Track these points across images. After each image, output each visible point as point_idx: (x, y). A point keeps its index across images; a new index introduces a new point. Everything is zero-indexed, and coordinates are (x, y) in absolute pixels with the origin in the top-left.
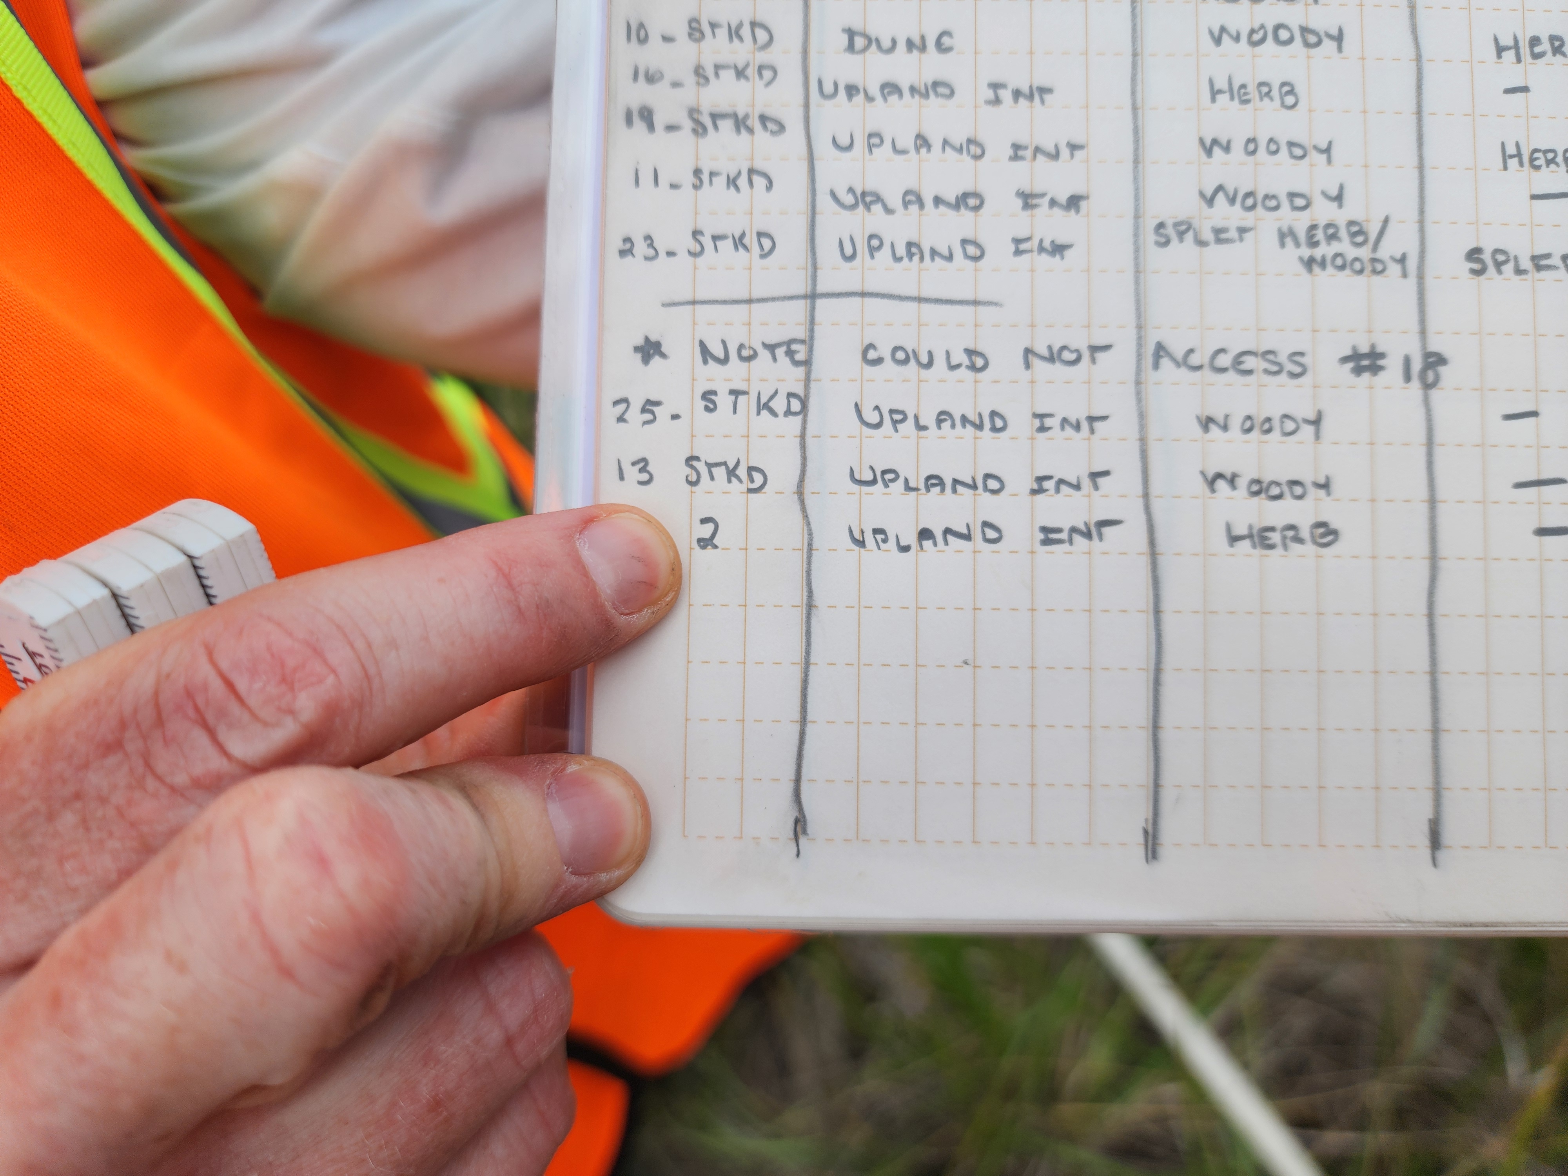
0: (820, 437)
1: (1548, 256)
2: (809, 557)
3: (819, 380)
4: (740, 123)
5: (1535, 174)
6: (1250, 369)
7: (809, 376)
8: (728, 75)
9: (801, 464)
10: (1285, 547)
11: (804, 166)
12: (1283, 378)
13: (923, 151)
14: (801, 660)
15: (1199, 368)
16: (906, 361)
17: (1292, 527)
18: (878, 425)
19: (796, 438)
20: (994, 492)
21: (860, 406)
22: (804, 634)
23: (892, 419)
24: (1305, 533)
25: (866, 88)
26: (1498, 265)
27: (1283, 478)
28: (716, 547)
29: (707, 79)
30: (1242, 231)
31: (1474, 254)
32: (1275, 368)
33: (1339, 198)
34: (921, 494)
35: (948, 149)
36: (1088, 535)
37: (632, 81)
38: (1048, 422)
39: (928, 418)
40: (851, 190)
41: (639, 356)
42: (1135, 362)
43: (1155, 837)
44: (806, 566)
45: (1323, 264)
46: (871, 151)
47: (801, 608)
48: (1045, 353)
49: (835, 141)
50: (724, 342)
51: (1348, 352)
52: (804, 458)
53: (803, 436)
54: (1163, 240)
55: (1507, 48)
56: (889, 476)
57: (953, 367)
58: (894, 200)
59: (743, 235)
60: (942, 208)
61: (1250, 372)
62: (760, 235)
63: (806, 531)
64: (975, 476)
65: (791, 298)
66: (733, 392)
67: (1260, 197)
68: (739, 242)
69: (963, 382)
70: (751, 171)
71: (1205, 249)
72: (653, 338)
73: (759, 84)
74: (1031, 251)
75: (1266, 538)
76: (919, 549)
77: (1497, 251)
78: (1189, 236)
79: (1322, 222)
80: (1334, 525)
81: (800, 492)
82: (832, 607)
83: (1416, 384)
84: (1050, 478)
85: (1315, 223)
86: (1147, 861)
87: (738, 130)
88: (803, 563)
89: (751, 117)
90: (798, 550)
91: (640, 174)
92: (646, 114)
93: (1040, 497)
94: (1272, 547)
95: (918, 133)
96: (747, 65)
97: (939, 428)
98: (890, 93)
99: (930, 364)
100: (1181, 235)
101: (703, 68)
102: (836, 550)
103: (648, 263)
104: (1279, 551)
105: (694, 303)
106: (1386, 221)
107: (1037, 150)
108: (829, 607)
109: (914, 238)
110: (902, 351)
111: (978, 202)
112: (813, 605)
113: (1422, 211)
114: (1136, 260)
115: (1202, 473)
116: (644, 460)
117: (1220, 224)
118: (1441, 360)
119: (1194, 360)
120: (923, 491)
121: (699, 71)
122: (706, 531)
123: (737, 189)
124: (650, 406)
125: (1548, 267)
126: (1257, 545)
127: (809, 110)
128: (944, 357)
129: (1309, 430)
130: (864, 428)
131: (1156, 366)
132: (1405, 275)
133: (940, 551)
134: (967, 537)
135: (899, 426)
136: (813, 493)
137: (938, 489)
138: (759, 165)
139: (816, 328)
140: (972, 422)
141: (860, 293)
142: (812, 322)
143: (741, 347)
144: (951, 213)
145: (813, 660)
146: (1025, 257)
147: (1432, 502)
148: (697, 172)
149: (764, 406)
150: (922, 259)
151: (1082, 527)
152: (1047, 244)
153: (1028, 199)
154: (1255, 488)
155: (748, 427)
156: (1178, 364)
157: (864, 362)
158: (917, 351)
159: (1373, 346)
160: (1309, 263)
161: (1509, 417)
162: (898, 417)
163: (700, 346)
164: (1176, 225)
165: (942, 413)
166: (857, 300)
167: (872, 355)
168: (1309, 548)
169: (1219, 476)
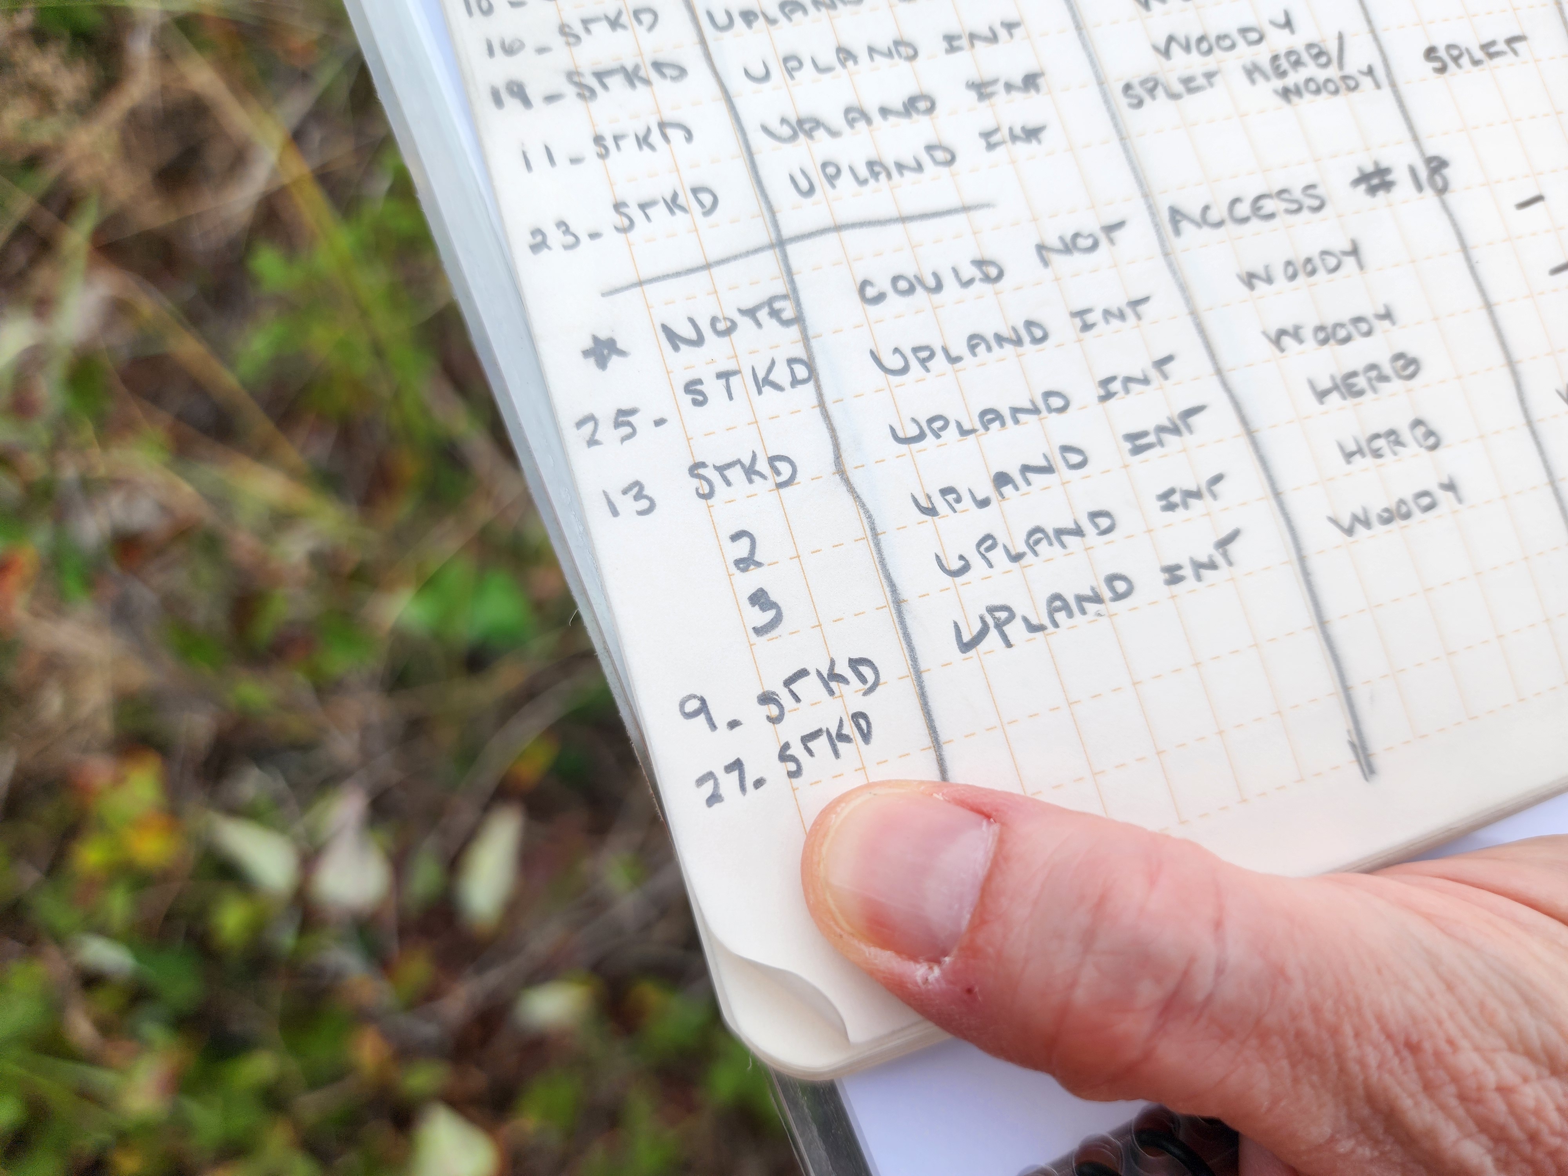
0: (842, 400)
1: (1493, 43)
2: (878, 545)
3: (820, 336)
4: (632, 77)
6: (1270, 213)
7: (806, 334)
8: (601, 29)
9: (832, 438)
10: (1374, 390)
11: (722, 107)
12: (1305, 214)
13: (850, 63)
14: (909, 670)
15: (1220, 224)
16: (911, 290)
17: (1373, 367)
18: (905, 370)
19: (814, 409)
20: (1062, 410)
21: (876, 353)
22: (902, 639)
23: (918, 358)
24: (1387, 369)
25: (764, 11)
26: (1455, 60)
27: (1345, 316)
28: (759, 564)
29: (578, 38)
30: (1210, 76)
31: (1430, 53)
32: (1295, 206)
33: (1288, 24)
34: (981, 435)
35: (876, 56)
36: (1176, 431)
37: (487, 57)
38: (1090, 318)
39: (959, 348)
40: (784, 120)
41: (591, 361)
42: (1155, 234)
43: (1364, 748)
44: (877, 556)
45: (1298, 92)
46: (792, 77)
47: (888, 608)
48: (1058, 244)
49: (748, 73)
50: (692, 321)
51: (1356, 175)
52: (832, 430)
53: (822, 404)
54: (1135, 101)
56: (938, 424)
57: (966, 284)
58: (837, 120)
59: (675, 196)
60: (892, 119)
61: (1271, 216)
62: (695, 191)
63: (863, 515)
64: (1033, 399)
65: (756, 251)
66: (720, 376)
67: (1213, 39)
68: (673, 204)
69: (982, 297)
70: (662, 126)
71: (1180, 102)
72: (603, 335)
73: (641, 31)
74: (1003, 142)
75: (1354, 385)
76: (1000, 498)
77: (1449, 47)
78: (1160, 92)
79: (1282, 51)
80: (1412, 353)
81: (841, 471)
82: (924, 595)
83: (1429, 192)
84: (1113, 379)
85: (1275, 53)
86: (1366, 779)
87: (632, 84)
88: (872, 554)
89: (643, 67)
90: (862, 539)
91: (528, 156)
92: (515, 89)
93: (1112, 402)
94: (1360, 393)
95: (838, 46)
96: (620, 13)
97: (974, 354)
98: (792, 11)
99: (939, 287)
100: (1152, 91)
101: (568, 26)
102: (905, 527)
103: (571, 253)
104: (1369, 396)
105: (640, 283)
106: (1341, 37)
107: (973, 37)
108: (920, 597)
109: (873, 156)
110: (902, 280)
111: (928, 104)
112: (901, 600)
113: (1369, 22)
114: (1116, 127)
115: (1265, 333)
116: (637, 483)
117: (1186, 73)
118: (1442, 163)
119: (1214, 215)
120: (982, 430)
121: (564, 30)
122: (742, 548)
123: (652, 147)
124: (624, 417)
125: (1498, 54)
126: (1346, 395)
127: (707, 47)
128: (952, 275)
129: (1351, 262)
130: (891, 378)
131: (1177, 232)
132: (1378, 86)
133: (1024, 494)
134: (1048, 469)
135: (929, 364)
136: (856, 468)
137: (997, 424)
138: (669, 115)
139: (796, 278)
140: (1008, 338)
141: (834, 228)
142: (789, 271)
143: (714, 321)
144: (904, 122)
145: (923, 666)
146: (1000, 151)
147: (1489, 306)
148: (598, 140)
149: (764, 382)
150: (889, 175)
151: (1167, 423)
152: (1018, 131)
153: (981, 89)
154: (1321, 335)
155: (753, 411)
156: (1198, 225)
157: (865, 303)
158: (919, 276)
159: (1376, 164)
160: (1286, 93)
161: (1520, 206)
162: (924, 354)
163: (663, 331)
164: (1143, 83)
165: (972, 337)
166: (832, 237)
167: (870, 292)
168: (1397, 385)
169: (1282, 332)
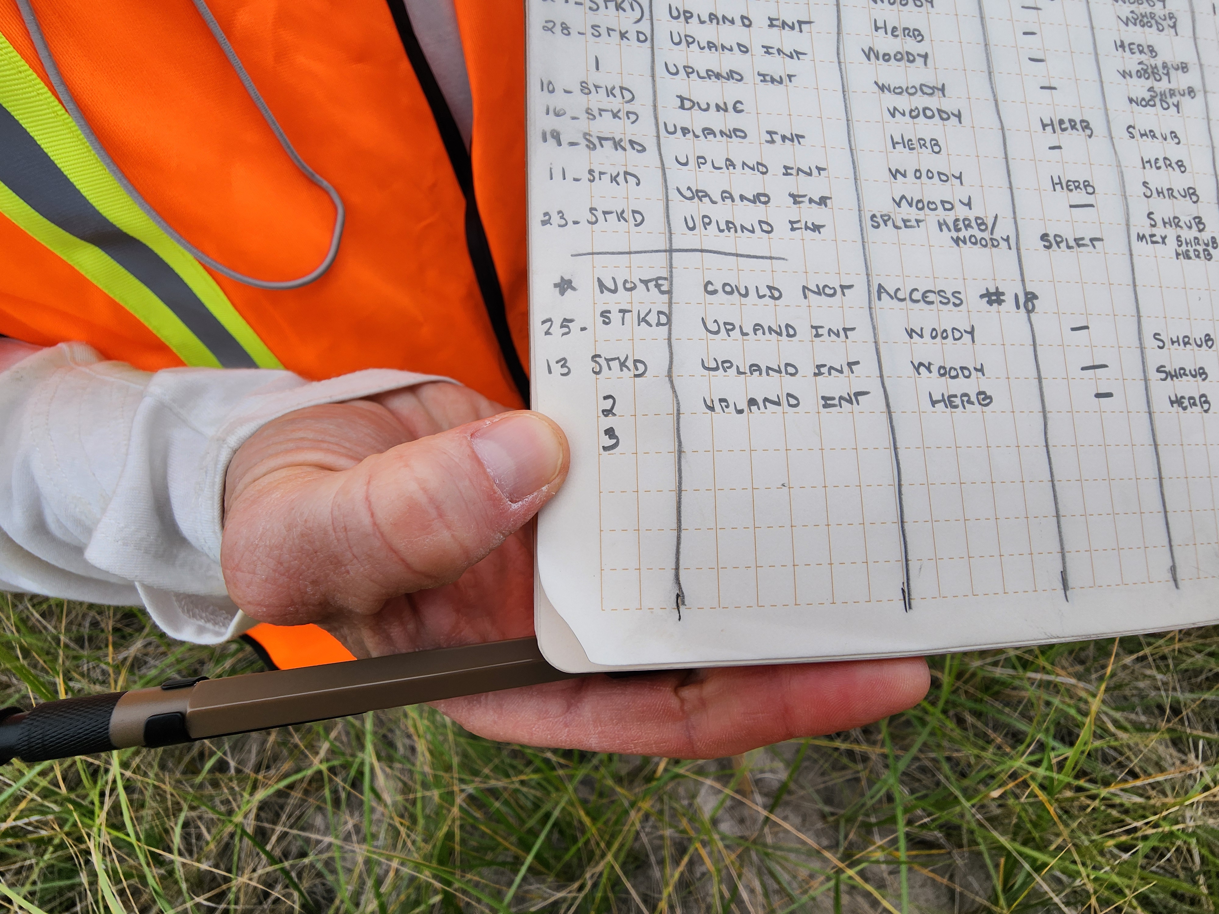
0: (680, 340)
1: (1082, 239)
2: (678, 419)
3: (677, 305)
4: (617, 145)
5: (1070, 193)
6: (932, 301)
7: (671, 302)
8: (608, 116)
9: (670, 358)
10: (963, 407)
11: (659, 173)
12: (950, 306)
13: (731, 168)
14: (676, 488)
15: (903, 300)
16: (731, 293)
17: (966, 395)
18: (717, 333)
19: (665, 340)
20: (792, 375)
21: (705, 320)
22: (677, 471)
23: (726, 328)
24: (973, 398)
25: (693, 130)
26: (1058, 243)
27: (957, 366)
28: (614, 415)
29: (594, 117)
30: (918, 221)
31: (1044, 237)
32: (945, 301)
33: (969, 204)
34: (748, 376)
35: (745, 168)
36: (850, 402)
37: (545, 116)
38: (820, 331)
39: (748, 329)
40: (689, 188)
41: (557, 290)
42: (867, 296)
43: (909, 594)
44: (677, 424)
45: (964, 241)
46: (699, 167)
47: (674, 453)
48: (815, 289)
49: (677, 159)
50: (613, 279)
51: (984, 292)
52: (671, 354)
53: (669, 339)
54: (876, 224)
55: (1047, 125)
56: (726, 365)
57: (760, 297)
58: (716, 196)
59: (623, 212)
60: (745, 202)
61: (932, 303)
62: (634, 212)
63: (675, 402)
64: (780, 364)
65: (657, 251)
66: (621, 311)
67: (925, 203)
68: (621, 216)
69: (767, 305)
70: (626, 174)
71: (899, 231)
72: (566, 278)
73: (628, 122)
74: (801, 229)
75: (953, 402)
76: (749, 411)
77: (1056, 236)
78: (890, 223)
79: (961, 218)
80: (989, 393)
81: (670, 376)
82: (695, 452)
83: (1022, 309)
84: (825, 366)
85: (957, 218)
86: (906, 610)
87: (616, 148)
88: (674, 422)
89: (624, 140)
90: (671, 414)
91: (553, 172)
92: (555, 135)
93: (819, 378)
94: (956, 407)
95: (727, 157)
96: (619, 111)
97: (755, 334)
98: (708, 134)
99: (746, 295)
100: (885, 222)
101: (591, 110)
102: (696, 414)
103: (561, 229)
104: (960, 409)
105: (592, 254)
106: (996, 217)
107: (799, 170)
108: (693, 452)
109: (730, 219)
110: (728, 286)
111: (766, 199)
112: (682, 451)
113: (1014, 213)
114: (862, 235)
115: (912, 363)
116: (564, 359)
117: (906, 217)
118: (1035, 297)
119: (900, 295)
120: (749, 374)
121: (588, 111)
122: (608, 404)
123: (618, 183)
124: (566, 322)
125: (1084, 245)
126: (948, 406)
127: (660, 140)
128: (755, 290)
129: (967, 337)
130: (708, 334)
131: (879, 298)
132: (1009, 248)
133: (762, 413)
134: (778, 404)
135: (730, 333)
136: (678, 376)
137: (758, 373)
138: (631, 170)
139: (674, 270)
140: (775, 330)
141: (700, 250)
142: (671, 267)
143: (626, 282)
144: (751, 205)
146: (797, 233)
147: (1040, 379)
148: (591, 172)
149: (643, 320)
150: (736, 231)
151: (846, 396)
152: (809, 225)
153: (796, 199)
154: (942, 371)
155: (633, 334)
156: (891, 297)
157: (706, 293)
158: (738, 286)
159: (997, 288)
160: (957, 241)
161: (1073, 329)
162: (730, 327)
163: (597, 281)
164: (882, 217)
165: (757, 325)
166: (698, 255)
167: (710, 288)
168: (977, 407)
169: (921, 365)
